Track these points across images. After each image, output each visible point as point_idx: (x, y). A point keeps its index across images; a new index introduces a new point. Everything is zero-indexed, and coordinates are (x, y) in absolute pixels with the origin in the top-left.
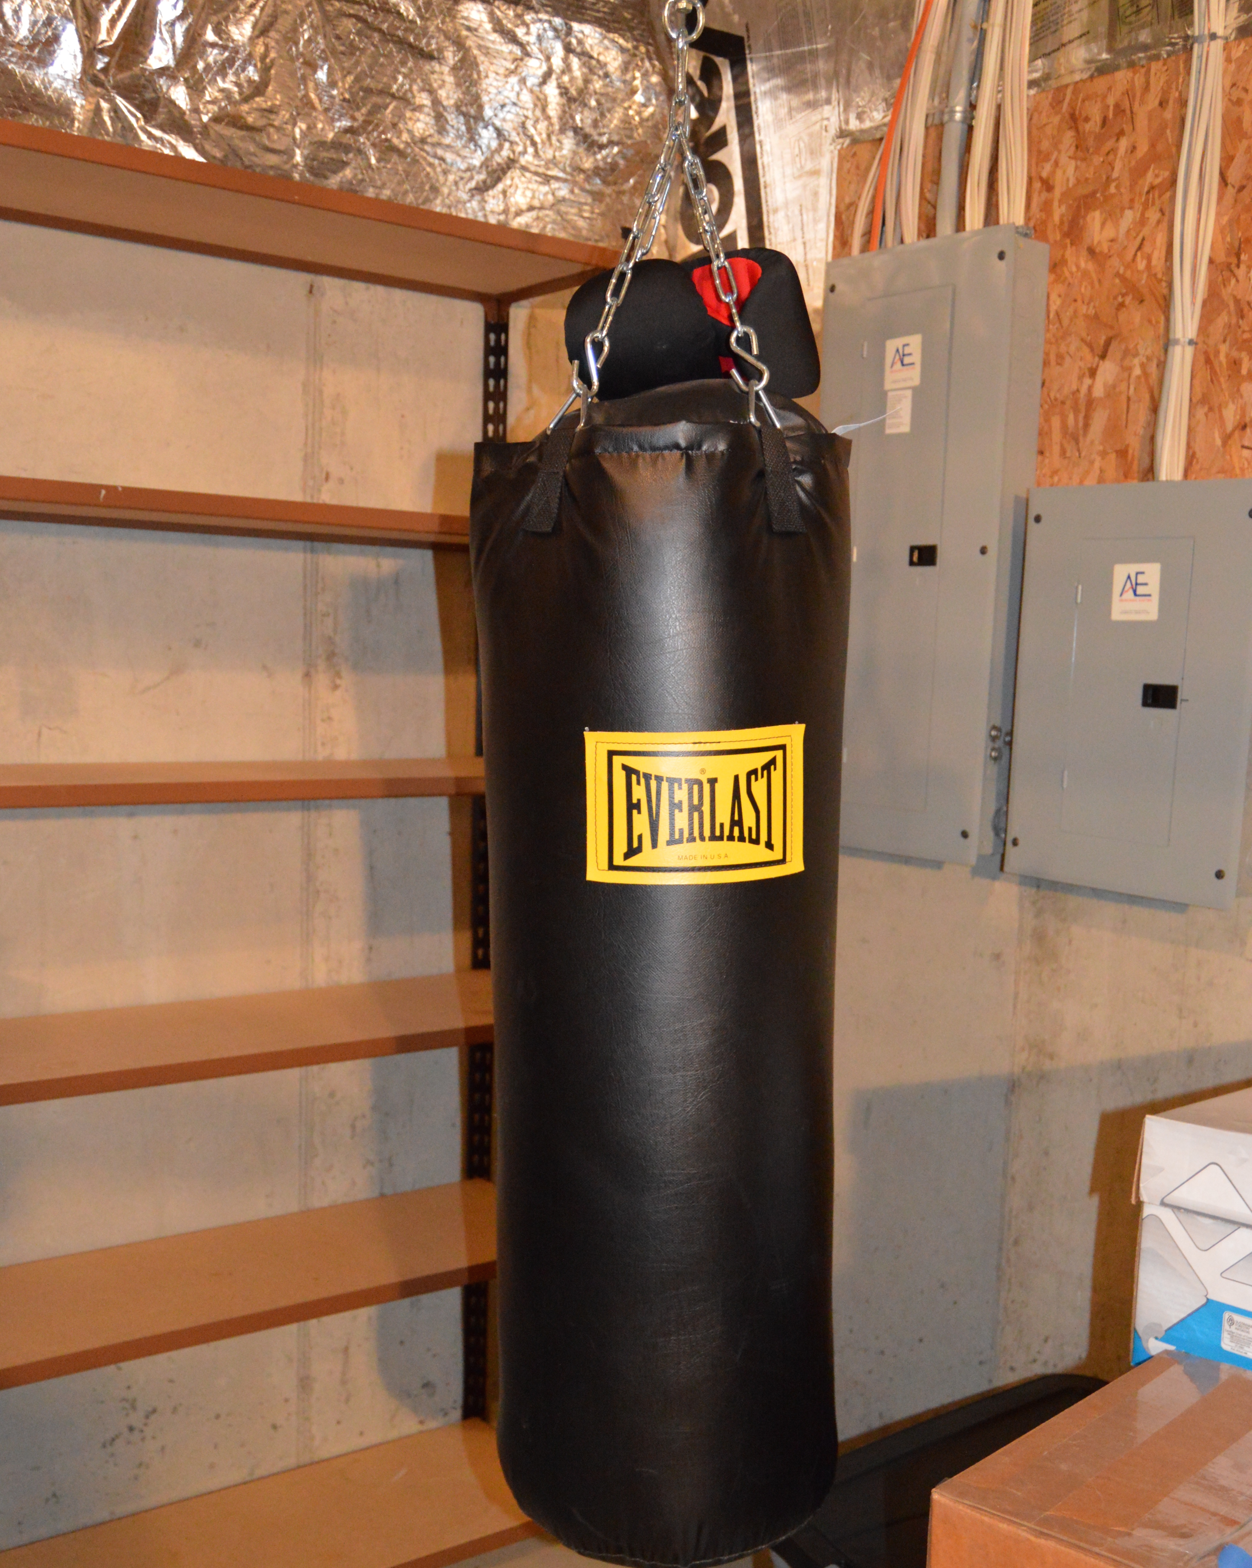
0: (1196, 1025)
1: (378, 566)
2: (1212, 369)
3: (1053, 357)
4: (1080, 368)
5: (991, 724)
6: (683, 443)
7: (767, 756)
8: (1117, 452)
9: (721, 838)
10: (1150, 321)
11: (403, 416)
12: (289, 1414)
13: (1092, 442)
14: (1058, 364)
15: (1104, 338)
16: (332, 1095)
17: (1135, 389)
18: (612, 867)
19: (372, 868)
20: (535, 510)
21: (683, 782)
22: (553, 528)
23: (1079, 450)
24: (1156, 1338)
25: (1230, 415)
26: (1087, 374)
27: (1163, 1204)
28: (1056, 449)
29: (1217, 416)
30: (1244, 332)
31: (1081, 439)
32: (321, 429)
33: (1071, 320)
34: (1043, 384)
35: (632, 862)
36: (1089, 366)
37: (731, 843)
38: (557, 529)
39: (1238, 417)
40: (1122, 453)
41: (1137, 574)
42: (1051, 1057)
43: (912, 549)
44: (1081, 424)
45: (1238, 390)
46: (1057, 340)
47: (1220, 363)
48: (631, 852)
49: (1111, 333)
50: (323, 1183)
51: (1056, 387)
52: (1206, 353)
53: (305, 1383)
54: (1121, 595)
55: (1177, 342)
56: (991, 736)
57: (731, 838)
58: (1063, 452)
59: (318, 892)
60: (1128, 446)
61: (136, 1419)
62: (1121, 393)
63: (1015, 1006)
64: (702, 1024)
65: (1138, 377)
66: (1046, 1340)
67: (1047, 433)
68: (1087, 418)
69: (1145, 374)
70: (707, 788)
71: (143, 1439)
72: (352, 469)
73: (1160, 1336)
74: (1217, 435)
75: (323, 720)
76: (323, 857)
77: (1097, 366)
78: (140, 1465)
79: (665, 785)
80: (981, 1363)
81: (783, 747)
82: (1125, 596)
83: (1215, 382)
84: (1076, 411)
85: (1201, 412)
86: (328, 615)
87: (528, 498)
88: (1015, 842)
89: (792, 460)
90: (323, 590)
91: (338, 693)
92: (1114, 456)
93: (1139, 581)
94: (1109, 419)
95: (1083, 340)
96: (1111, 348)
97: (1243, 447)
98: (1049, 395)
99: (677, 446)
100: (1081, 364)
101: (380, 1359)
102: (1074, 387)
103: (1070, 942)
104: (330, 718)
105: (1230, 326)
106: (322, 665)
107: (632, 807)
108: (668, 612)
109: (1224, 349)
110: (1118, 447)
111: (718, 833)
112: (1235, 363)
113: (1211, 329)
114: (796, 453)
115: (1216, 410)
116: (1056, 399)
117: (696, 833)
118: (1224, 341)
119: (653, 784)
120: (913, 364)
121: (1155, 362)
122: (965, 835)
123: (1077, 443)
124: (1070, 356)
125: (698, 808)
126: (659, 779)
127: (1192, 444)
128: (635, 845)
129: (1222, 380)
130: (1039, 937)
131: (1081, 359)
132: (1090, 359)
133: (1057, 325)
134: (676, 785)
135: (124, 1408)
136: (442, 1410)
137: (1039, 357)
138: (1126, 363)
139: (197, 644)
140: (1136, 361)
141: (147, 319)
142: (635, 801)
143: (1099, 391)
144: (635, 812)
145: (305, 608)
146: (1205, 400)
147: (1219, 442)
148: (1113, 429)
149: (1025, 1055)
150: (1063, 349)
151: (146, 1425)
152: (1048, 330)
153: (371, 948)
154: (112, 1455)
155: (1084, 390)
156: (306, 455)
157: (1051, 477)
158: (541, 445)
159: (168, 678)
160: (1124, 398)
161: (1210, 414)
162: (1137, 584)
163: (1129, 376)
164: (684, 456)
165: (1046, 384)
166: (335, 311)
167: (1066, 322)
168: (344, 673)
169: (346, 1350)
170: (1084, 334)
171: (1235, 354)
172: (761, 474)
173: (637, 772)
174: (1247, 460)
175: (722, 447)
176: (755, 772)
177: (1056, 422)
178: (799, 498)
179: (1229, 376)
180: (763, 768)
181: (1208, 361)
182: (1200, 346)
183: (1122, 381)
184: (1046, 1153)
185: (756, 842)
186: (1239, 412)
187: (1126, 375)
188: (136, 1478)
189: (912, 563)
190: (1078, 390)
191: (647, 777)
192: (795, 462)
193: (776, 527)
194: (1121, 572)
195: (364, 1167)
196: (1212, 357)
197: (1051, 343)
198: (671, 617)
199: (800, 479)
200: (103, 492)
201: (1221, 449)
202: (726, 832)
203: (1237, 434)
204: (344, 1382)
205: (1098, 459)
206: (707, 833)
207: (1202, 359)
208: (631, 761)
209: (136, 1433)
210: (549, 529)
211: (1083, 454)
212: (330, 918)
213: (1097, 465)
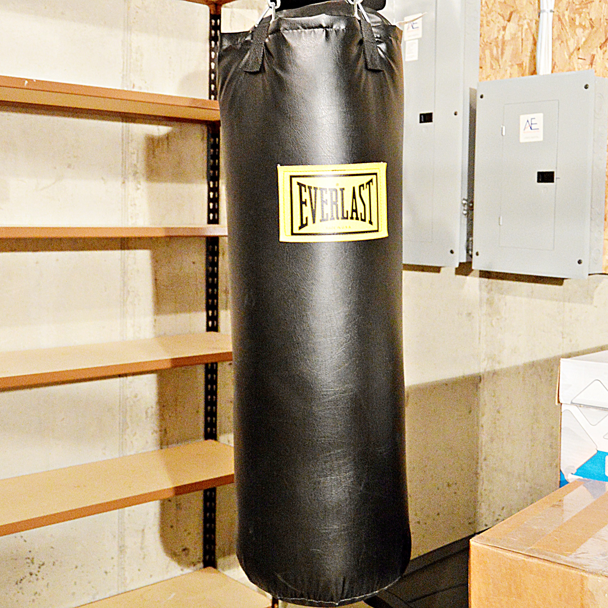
0: (571, 341)
1: (158, 130)
2: (562, 23)
3: (485, 22)
4: (498, 27)
5: (463, 198)
6: (324, 25)
7: (369, 178)
8: (518, 65)
9: (347, 218)
10: (531, 3)
11: (170, 58)
12: (114, 566)
13: (506, 61)
14: (487, 25)
15: (509, 12)
16: (136, 397)
17: (525, 35)
18: (293, 234)
19: (156, 280)
20: (251, 62)
21: (328, 190)
22: (260, 69)
23: (499, 66)
24: (572, 474)
25: (572, 44)
26: (502, 29)
27: (572, 403)
28: (489, 65)
29: (566, 44)
30: (576, 5)
31: (500, 59)
32: (131, 63)
33: (493, 4)
34: (481, 36)
35: (303, 231)
36: (502, 25)
37: (352, 220)
38: (262, 69)
39: (576, 45)
40: (520, 65)
41: (532, 119)
42: (499, 362)
43: (421, 115)
44: (500, 52)
45: (575, 32)
46: (486, 15)
47: (566, 20)
48: (302, 226)
49: (512, 10)
50: (132, 442)
51: (487, 37)
52: (558, 16)
53: (122, 549)
54: (524, 130)
55: (544, 11)
56: (462, 203)
57: (352, 218)
58: (492, 66)
59: (128, 291)
60: (523, 62)
61: (34, 569)
62: (518, 37)
63: (479, 339)
64: (339, 313)
65: (527, 29)
66: (503, 508)
67: (483, 59)
68: (503, 49)
69: (530, 27)
70: (339, 193)
71: (37, 579)
72: (146, 82)
73: (574, 473)
74: (566, 53)
75: (131, 205)
76: (132, 274)
77: (506, 25)
78: (36, 593)
79: (318, 192)
80: (470, 523)
81: (376, 174)
82: (526, 130)
83: (564, 30)
84: (497, 47)
85: (557, 43)
86: (134, 153)
87: (247, 57)
88: (477, 254)
89: (375, 37)
90: (132, 141)
91: (139, 191)
92: (517, 66)
93: (533, 123)
94: (513, 50)
95: (499, 14)
96: (513, 16)
97: (579, 58)
98: (484, 41)
99: (321, 26)
100: (498, 25)
101: (161, 536)
102: (496, 36)
103: (506, 304)
104: (135, 205)
105: (569, 3)
106: (131, 178)
107: (302, 203)
108: (318, 106)
109: (567, 13)
110: (518, 63)
111: (345, 216)
112: (573, 19)
113: (560, 5)
114: (377, 33)
115: (565, 42)
116: (487, 42)
117: (335, 216)
118: (567, 10)
119: (313, 191)
120: (418, 27)
121: (534, 22)
122: (452, 252)
123: (498, 62)
124: (493, 21)
125: (336, 203)
126: (315, 189)
127: (554, 58)
128: (304, 222)
129: (567, 28)
130: (490, 302)
131: (499, 22)
132: (503, 23)
133: (486, 7)
134: (324, 191)
135: (27, 563)
136: (193, 563)
137: (479, 23)
138: (520, 23)
139: (69, 166)
140: (525, 22)
141: (46, 8)
142: (304, 200)
143: (508, 37)
144: (304, 205)
145: (122, 150)
146: (559, 38)
147: (567, 57)
148: (515, 54)
149: (486, 362)
150: (489, 18)
151: (39, 572)
152: (482, 10)
153: (155, 320)
154: (21, 588)
155: (500, 37)
156: (123, 75)
157: (487, 79)
158: (253, 32)
159: (54, 183)
160: (520, 40)
161: (562, 44)
162: (532, 124)
163: (522, 29)
164: (325, 31)
165: (482, 35)
166: (138, 7)
167: (490, 6)
168: (142, 183)
169: (143, 530)
170: (499, 11)
171: (572, 15)
172: (361, 42)
173: (305, 186)
174: (581, 64)
175: (343, 27)
176: (363, 185)
177: (487, 52)
178: (380, 55)
179: (570, 26)
180: (367, 184)
181: (560, 19)
182: (555, 13)
183: (519, 31)
184: (498, 412)
185: (364, 220)
186: (576, 42)
187: (520, 28)
188: (34, 601)
189: (421, 122)
190: (498, 37)
191: (310, 188)
192: (377, 38)
193: (369, 67)
194: (523, 119)
195: (153, 433)
196: (561, 17)
197: (483, 16)
198: (320, 108)
199: (379, 46)
200: (26, 82)
201: (568, 60)
202: (350, 216)
203: (575, 52)
204: (142, 548)
205: (509, 68)
206: (340, 216)
207: (557, 19)
208: (301, 181)
209: (34, 576)
210: (258, 70)
211: (501, 67)
212: (135, 305)
213: (508, 72)
